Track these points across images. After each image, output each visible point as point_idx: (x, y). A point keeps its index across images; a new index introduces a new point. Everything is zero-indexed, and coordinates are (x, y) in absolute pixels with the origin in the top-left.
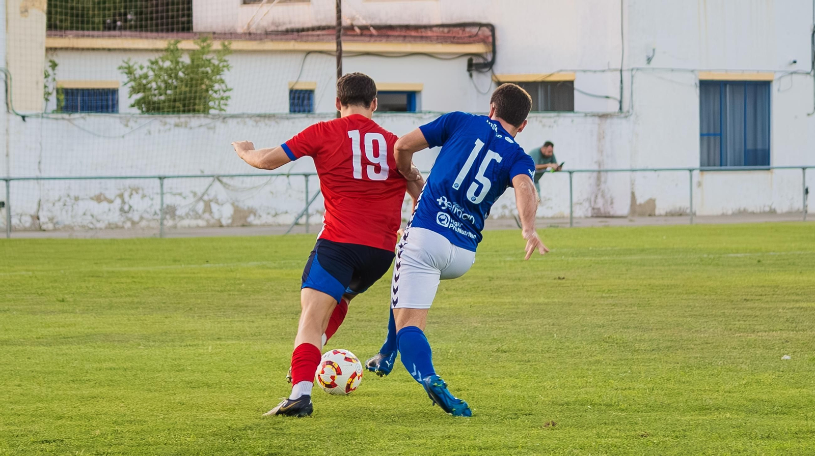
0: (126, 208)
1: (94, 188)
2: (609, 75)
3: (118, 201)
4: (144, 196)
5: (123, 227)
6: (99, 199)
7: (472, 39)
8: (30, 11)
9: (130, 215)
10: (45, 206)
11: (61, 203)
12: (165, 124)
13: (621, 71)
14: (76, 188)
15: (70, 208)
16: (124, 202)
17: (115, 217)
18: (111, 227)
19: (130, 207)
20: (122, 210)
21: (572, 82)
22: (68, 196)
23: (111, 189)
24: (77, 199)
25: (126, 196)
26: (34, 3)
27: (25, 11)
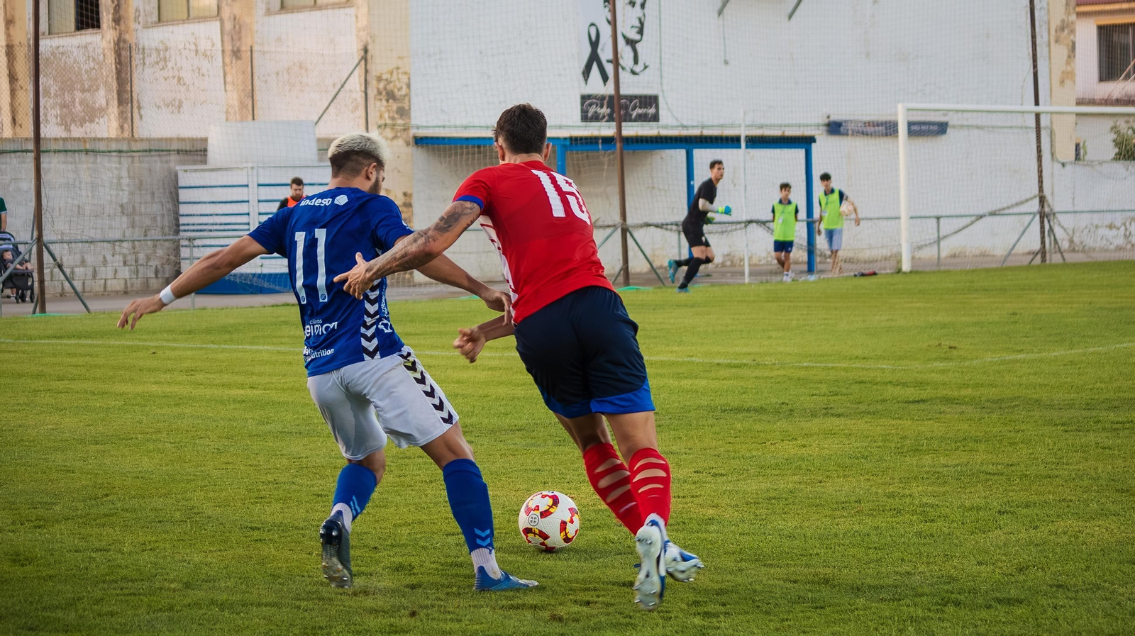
0: (1128, 233)
1: (1108, 218)
3: (1123, 228)
5: (1126, 249)
6: (1111, 227)
8: (1065, 81)
9: (1130, 239)
10: (1078, 234)
11: (1087, 230)
14: (1096, 219)
15: (1093, 235)
16: (1126, 229)
17: (1120, 241)
18: (1119, 248)
19: (1130, 233)
20: (1125, 235)
22: (1092, 224)
23: (1118, 219)
24: (1097, 227)
25: (1128, 224)
26: (1068, 76)
27: (1062, 82)
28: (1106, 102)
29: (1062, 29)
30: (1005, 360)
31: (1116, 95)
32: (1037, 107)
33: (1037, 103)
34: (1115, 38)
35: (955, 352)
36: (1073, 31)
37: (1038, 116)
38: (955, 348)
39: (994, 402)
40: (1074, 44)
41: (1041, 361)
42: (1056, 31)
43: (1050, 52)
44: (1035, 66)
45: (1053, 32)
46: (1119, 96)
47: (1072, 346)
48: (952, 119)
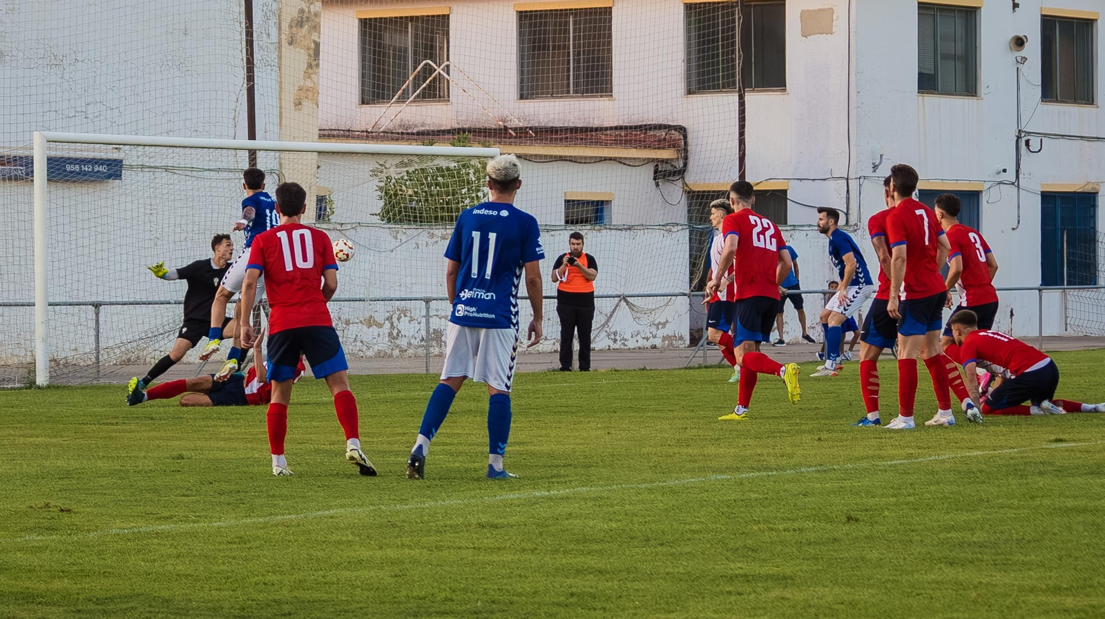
0: (395, 333)
1: (364, 311)
2: (832, 184)
3: (387, 325)
4: (412, 320)
5: (391, 356)
6: (370, 322)
7: (660, 144)
8: (304, 102)
9: (398, 342)
12: (432, 236)
13: (847, 179)
16: (392, 326)
17: (383, 344)
18: (380, 355)
19: (399, 332)
20: (390, 334)
21: (785, 192)
23: (380, 312)
24: (347, 323)
25: (395, 319)
26: (306, 96)
27: (298, 104)
28: (368, 135)
29: (300, 24)
30: (139, 532)
31: (385, 124)
32: (252, 142)
33: (252, 136)
34: (387, 39)
35: (66, 519)
36: (316, 28)
37: (253, 154)
38: (69, 511)
39: (98, 602)
40: (317, 45)
41: (194, 535)
42: (291, 27)
43: (280, 58)
44: (250, 78)
45: (285, 26)
46: (391, 126)
47: (250, 512)
48: (129, 157)
